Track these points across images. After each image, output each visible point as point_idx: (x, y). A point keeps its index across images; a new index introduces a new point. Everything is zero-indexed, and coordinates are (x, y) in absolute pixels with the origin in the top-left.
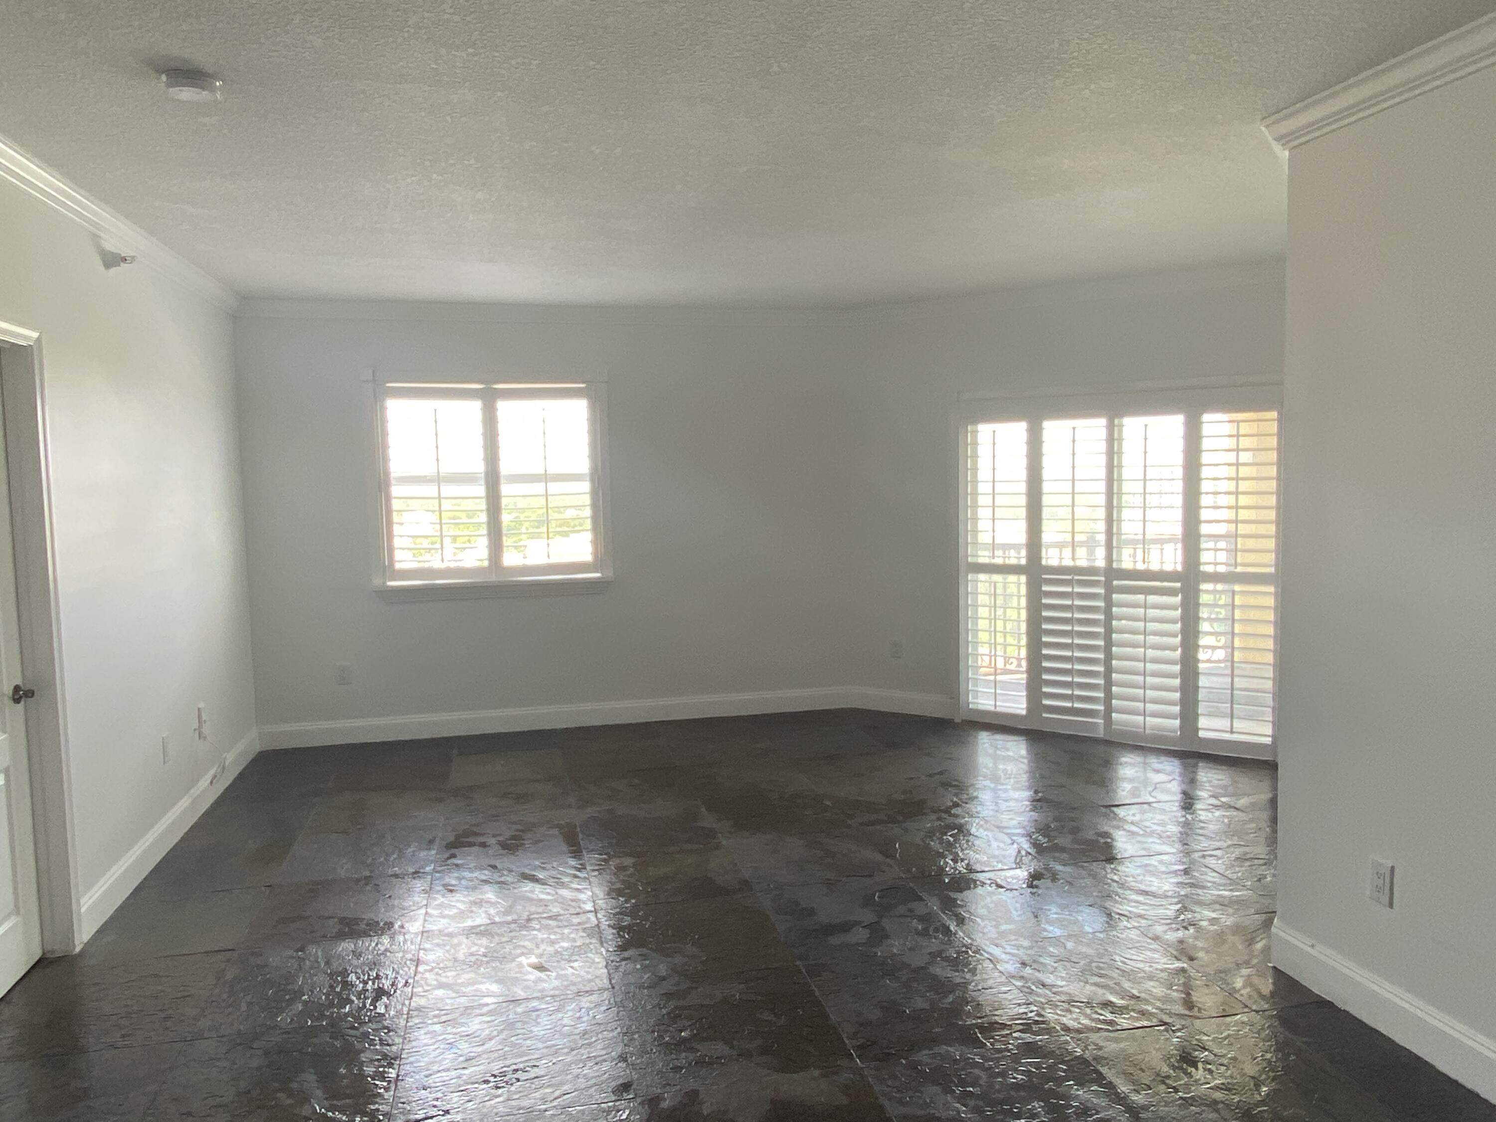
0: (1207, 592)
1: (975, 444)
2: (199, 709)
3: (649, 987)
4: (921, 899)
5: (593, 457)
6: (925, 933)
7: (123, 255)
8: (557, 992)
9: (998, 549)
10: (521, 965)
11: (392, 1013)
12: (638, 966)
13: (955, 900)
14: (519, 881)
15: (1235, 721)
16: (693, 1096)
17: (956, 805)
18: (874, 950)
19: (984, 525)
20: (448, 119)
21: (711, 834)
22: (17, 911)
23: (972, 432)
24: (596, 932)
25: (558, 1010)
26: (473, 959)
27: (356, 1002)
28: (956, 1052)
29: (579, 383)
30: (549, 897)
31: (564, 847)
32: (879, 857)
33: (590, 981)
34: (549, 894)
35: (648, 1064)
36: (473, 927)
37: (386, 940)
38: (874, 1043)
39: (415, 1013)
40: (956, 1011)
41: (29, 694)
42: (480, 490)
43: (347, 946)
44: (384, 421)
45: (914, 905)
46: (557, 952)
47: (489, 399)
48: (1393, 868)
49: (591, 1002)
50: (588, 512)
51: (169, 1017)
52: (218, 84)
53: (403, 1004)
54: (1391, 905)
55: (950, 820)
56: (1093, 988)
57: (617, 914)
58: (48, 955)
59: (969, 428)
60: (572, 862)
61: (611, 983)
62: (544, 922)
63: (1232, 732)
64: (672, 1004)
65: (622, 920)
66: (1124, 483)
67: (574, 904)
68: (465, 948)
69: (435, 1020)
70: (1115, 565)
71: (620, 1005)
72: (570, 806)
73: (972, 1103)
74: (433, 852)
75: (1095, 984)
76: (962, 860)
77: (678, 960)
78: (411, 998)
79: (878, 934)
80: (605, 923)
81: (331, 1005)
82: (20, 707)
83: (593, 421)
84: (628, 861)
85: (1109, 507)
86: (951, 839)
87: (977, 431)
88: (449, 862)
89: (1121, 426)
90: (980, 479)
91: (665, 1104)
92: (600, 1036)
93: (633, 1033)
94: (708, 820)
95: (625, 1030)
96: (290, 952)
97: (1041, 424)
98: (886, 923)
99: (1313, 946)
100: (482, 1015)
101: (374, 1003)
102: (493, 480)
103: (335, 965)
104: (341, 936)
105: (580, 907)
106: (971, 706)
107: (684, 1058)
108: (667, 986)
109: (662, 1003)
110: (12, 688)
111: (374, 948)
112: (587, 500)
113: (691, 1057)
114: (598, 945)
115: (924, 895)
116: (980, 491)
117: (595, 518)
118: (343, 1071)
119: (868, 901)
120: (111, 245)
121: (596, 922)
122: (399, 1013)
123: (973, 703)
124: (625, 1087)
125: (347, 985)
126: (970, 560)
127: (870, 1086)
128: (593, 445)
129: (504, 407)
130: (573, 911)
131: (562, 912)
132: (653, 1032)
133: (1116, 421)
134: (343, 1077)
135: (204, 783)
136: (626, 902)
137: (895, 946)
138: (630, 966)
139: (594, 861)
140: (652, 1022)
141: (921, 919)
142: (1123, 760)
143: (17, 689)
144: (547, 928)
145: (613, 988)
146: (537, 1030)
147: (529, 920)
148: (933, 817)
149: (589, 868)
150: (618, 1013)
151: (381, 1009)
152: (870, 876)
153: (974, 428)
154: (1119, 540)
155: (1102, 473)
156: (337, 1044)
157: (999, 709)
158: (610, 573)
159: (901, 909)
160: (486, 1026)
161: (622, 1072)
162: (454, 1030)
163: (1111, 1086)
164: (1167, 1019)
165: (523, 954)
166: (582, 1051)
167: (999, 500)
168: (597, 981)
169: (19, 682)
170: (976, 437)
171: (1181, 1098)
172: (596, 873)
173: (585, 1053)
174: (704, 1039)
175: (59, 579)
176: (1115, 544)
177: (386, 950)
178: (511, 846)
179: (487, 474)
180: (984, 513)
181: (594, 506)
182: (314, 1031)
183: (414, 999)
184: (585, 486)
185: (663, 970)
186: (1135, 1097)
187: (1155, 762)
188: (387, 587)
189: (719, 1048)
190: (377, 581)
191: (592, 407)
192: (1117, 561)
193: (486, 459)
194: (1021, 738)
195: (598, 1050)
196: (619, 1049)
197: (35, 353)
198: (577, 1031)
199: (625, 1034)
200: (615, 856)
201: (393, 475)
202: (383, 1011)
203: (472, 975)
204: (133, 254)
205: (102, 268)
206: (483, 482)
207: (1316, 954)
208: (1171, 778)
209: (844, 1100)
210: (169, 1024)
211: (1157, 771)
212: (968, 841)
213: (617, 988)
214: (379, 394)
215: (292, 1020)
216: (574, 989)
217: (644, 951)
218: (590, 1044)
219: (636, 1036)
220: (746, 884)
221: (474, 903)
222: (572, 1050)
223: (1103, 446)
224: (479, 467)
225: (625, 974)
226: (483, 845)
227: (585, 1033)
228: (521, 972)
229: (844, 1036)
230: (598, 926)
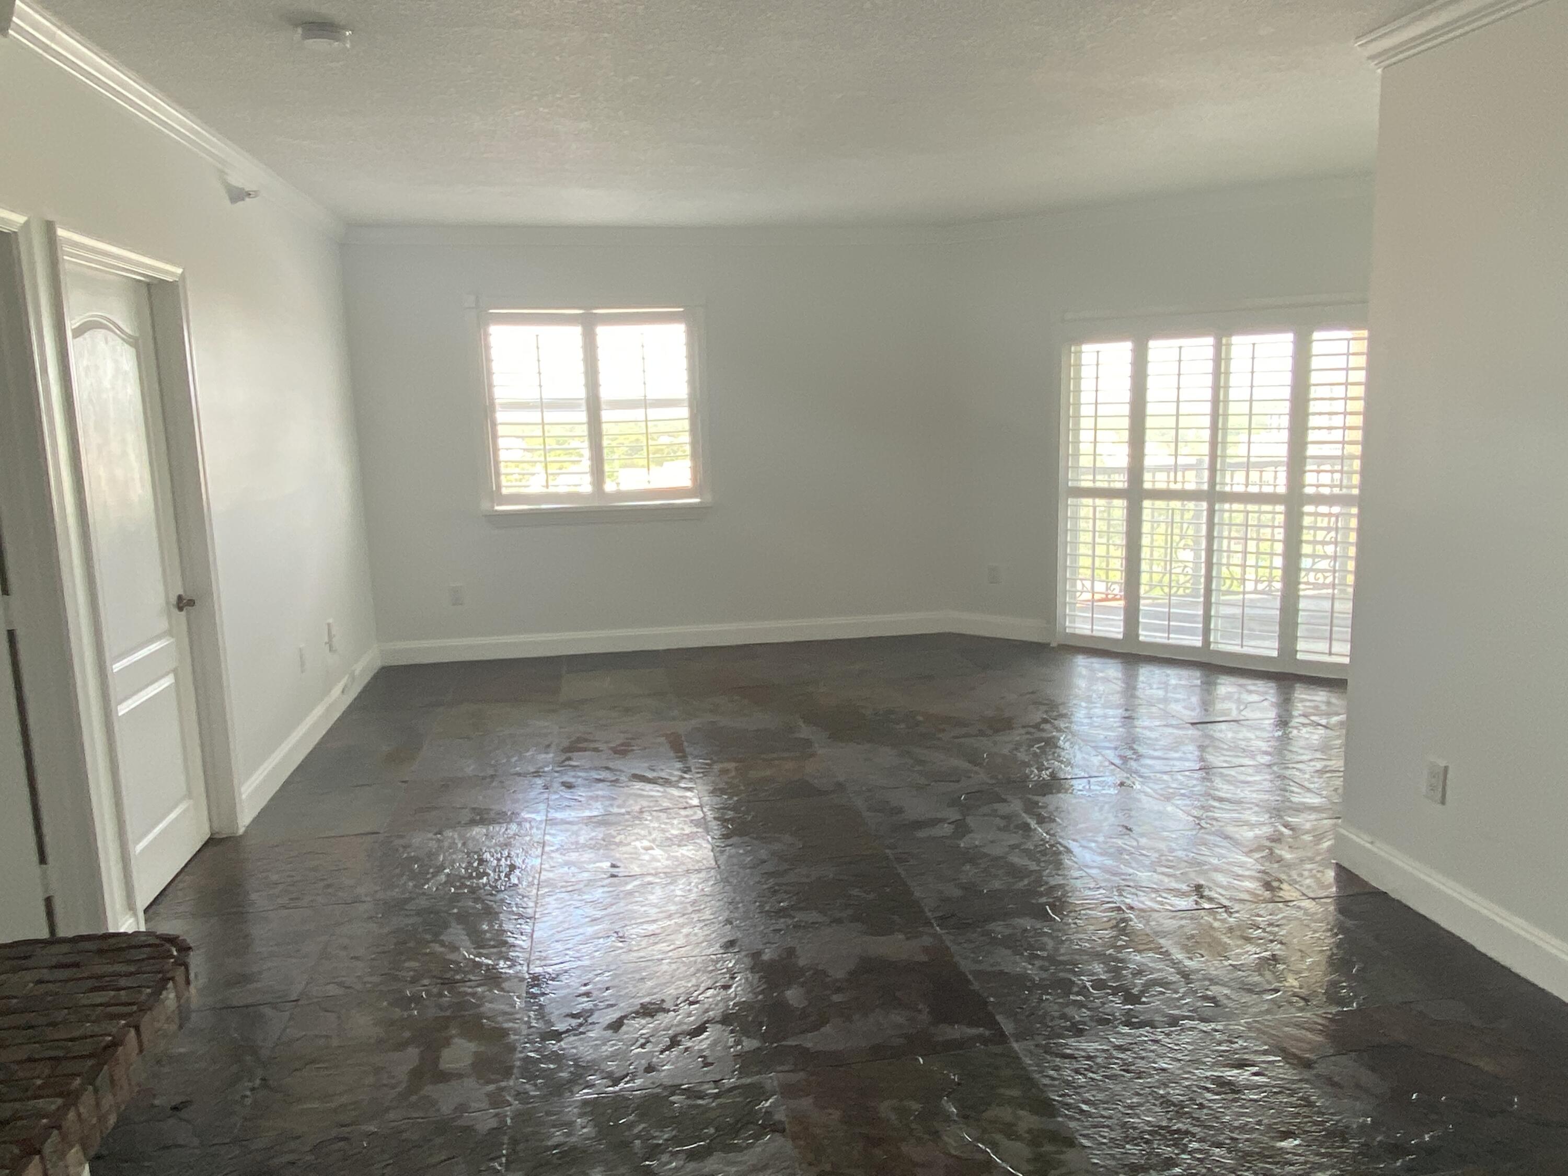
0: (1310, 514)
1: (1079, 366)
2: (329, 625)
3: (750, 868)
4: (1005, 801)
5: (691, 382)
6: (1005, 829)
7: (247, 189)
8: (668, 870)
9: (1100, 474)
10: (636, 848)
11: (525, 883)
12: (741, 851)
13: (1037, 803)
14: (630, 780)
15: (1334, 643)
16: (791, 952)
17: (1045, 721)
18: (958, 842)
19: (1085, 448)
20: (558, 58)
21: (808, 743)
22: (189, 795)
23: (1075, 353)
24: (702, 823)
25: (670, 883)
26: (593, 842)
27: (492, 875)
28: (1027, 923)
29: (679, 307)
30: (660, 794)
31: (672, 754)
32: (966, 765)
33: (698, 862)
34: (658, 791)
35: (751, 926)
36: (591, 817)
37: (514, 827)
38: (953, 915)
39: (545, 884)
40: (1032, 892)
41: (191, 603)
42: (582, 416)
43: (478, 831)
44: (488, 348)
45: (996, 806)
46: (667, 839)
47: (589, 324)
48: (1446, 769)
49: (699, 878)
50: (686, 438)
51: (329, 886)
52: (347, 33)
53: (534, 877)
54: (1443, 802)
55: (1039, 735)
56: (1161, 877)
57: (721, 808)
58: (217, 836)
59: (1073, 349)
60: (679, 765)
61: (716, 862)
62: (654, 813)
63: (1330, 654)
64: (772, 881)
65: (726, 814)
66: (1231, 403)
67: (681, 800)
68: (585, 835)
69: (563, 890)
70: (1218, 488)
71: (726, 881)
72: (674, 719)
73: (1038, 963)
74: (551, 755)
75: (1163, 874)
76: (1047, 769)
77: (776, 846)
78: (540, 872)
79: (961, 829)
80: (710, 815)
81: (470, 877)
82: (183, 613)
83: (690, 345)
84: (731, 765)
85: (1214, 428)
86: (1038, 751)
87: (1081, 352)
88: (567, 763)
89: (1229, 345)
90: (1082, 401)
91: (766, 957)
92: (708, 904)
93: (739, 903)
94: (805, 731)
95: (730, 900)
96: (430, 835)
97: (1147, 344)
98: (969, 820)
99: (1372, 843)
100: (603, 886)
101: (507, 876)
102: (594, 406)
103: (471, 845)
104: (473, 823)
105: (687, 803)
106: (1067, 631)
107: (781, 923)
108: (768, 867)
109: (763, 880)
110: (176, 598)
111: (504, 833)
112: (686, 425)
113: (789, 921)
114: (704, 834)
115: (1009, 798)
116: (1082, 414)
117: (694, 444)
118: (485, 927)
119: (954, 802)
120: (237, 180)
121: (702, 815)
122: (531, 884)
123: (1070, 627)
124: (732, 943)
125: (481, 861)
126: (1070, 484)
127: (948, 948)
128: (691, 370)
129: (603, 333)
130: (681, 806)
131: (671, 806)
132: (755, 902)
133: (1224, 341)
134: (486, 931)
135: (337, 691)
136: (730, 798)
137: (976, 839)
138: (733, 851)
139: (698, 765)
140: (754, 894)
141: (1003, 817)
142: (1219, 681)
143: (180, 598)
144: (658, 819)
145: (719, 867)
146: (653, 898)
147: (641, 812)
148: (1023, 731)
149: (694, 770)
150: (724, 887)
151: (514, 880)
152: (958, 781)
153: (1078, 348)
154: (1223, 462)
155: (1208, 394)
156: (479, 906)
157: (1095, 634)
158: (708, 498)
159: (986, 809)
160: (607, 895)
161: (729, 933)
162: (580, 898)
163: (1167, 953)
164: (1226, 903)
165: (637, 839)
166: (693, 916)
167: (1101, 423)
168: (705, 862)
169: (181, 592)
170: (1080, 359)
171: (1231, 965)
172: (701, 775)
173: (695, 917)
174: (801, 909)
175: (210, 497)
176: (1218, 467)
177: (515, 835)
178: (622, 751)
179: (588, 400)
180: (1086, 436)
181: (693, 431)
182: (456, 897)
183: (543, 873)
184: (684, 412)
185: (763, 854)
186: (1187, 963)
187: (1251, 684)
188: (496, 511)
189: (813, 916)
190: (485, 505)
191: (690, 333)
192: (1221, 484)
193: (587, 385)
194: (1116, 661)
195: (707, 914)
196: (726, 914)
197: (181, 287)
198: (688, 900)
199: (730, 903)
200: (717, 762)
201: (497, 401)
202: (516, 882)
203: (592, 855)
204: (255, 189)
205: (227, 202)
206: (584, 408)
207: (1375, 850)
208: (1262, 698)
209: (924, 958)
210: (330, 890)
211: (1250, 692)
212: (1054, 753)
213: (722, 867)
214: (483, 321)
215: (437, 889)
216: (685, 868)
217: (746, 839)
218: (699, 911)
219: (740, 905)
220: (840, 787)
221: (591, 798)
222: (684, 915)
223: (1209, 366)
224: (579, 392)
225: (730, 857)
226: (596, 750)
227: (694, 902)
228: (636, 853)
229: (926, 910)
230: (704, 818)
